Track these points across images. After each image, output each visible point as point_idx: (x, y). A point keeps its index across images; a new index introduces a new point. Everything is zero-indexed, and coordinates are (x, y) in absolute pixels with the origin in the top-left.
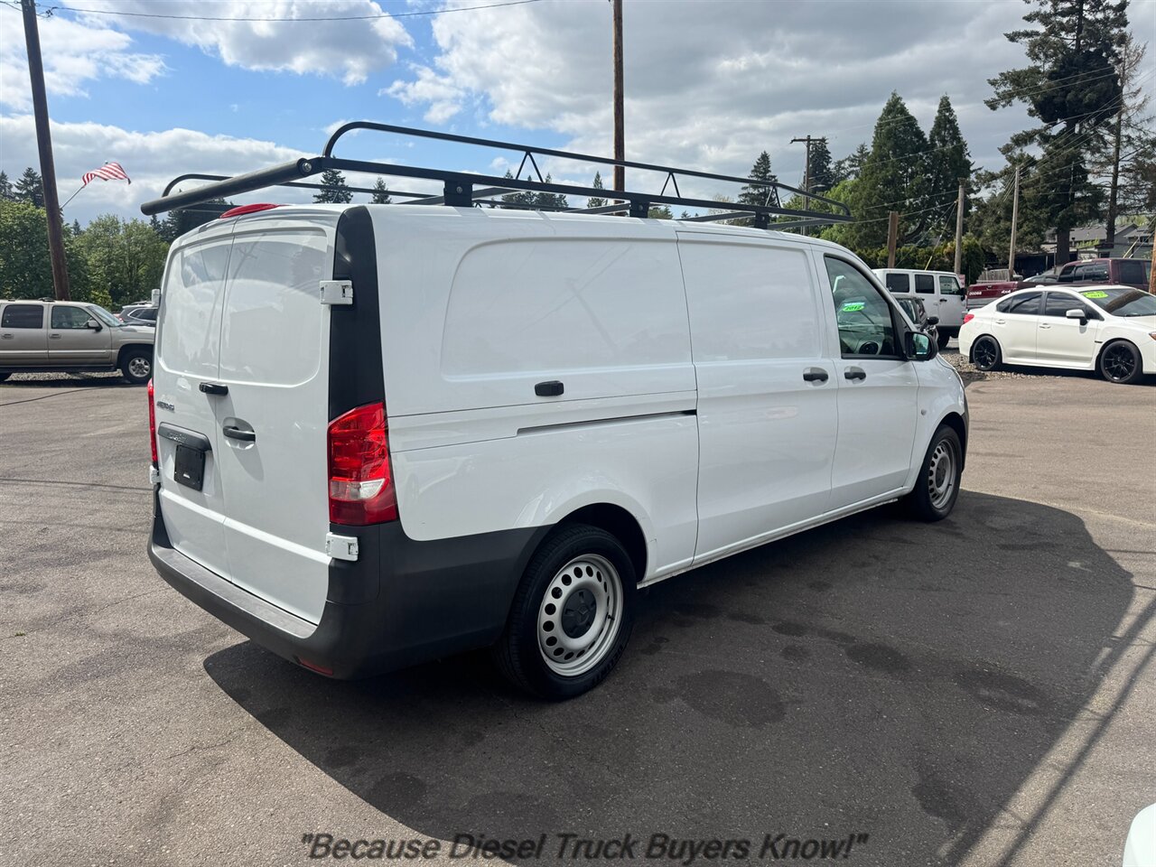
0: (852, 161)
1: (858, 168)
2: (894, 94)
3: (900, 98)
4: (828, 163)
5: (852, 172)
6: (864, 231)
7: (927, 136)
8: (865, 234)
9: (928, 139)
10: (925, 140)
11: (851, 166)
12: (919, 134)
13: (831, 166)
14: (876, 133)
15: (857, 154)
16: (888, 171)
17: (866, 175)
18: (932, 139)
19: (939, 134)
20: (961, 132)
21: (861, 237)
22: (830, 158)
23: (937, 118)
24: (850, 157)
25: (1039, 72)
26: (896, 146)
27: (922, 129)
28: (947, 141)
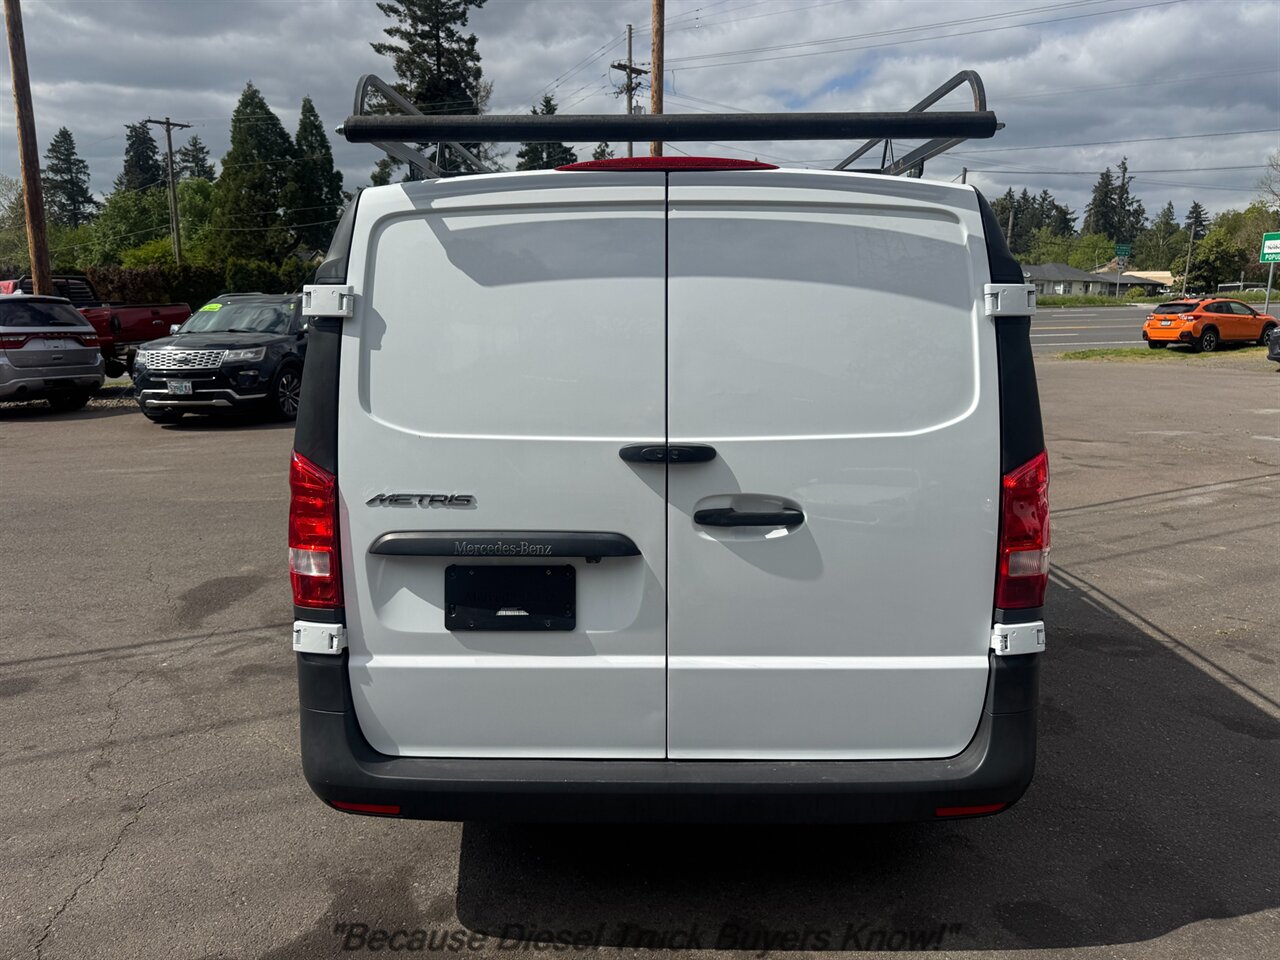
0: (184, 154)
1: (193, 165)
2: (250, 86)
3: (256, 91)
4: (154, 153)
5: (186, 168)
6: (236, 240)
7: (293, 139)
8: (237, 243)
9: (295, 143)
10: (291, 143)
11: (184, 161)
12: (284, 136)
13: (159, 158)
14: (235, 127)
15: (190, 148)
16: (255, 173)
17: (230, 175)
18: (299, 143)
19: (306, 139)
20: (329, 140)
21: (232, 247)
22: (156, 147)
23: (301, 121)
24: (180, 150)
25: (406, 90)
26: (260, 146)
27: (287, 130)
28: (315, 148)
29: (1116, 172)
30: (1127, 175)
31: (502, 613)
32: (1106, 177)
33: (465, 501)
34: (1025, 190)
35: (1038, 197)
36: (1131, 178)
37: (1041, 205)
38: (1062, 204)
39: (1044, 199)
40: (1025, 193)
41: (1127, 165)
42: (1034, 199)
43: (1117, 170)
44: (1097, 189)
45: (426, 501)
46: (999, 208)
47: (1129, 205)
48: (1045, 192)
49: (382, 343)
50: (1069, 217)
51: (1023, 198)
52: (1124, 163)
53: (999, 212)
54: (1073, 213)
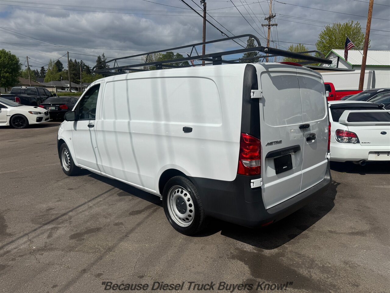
29: (102, 57)
30: (105, 58)
31: (284, 168)
32: (99, 58)
33: (280, 142)
34: (75, 60)
35: (80, 62)
36: (106, 59)
37: (81, 64)
38: (87, 65)
39: (82, 63)
40: (75, 61)
41: (105, 55)
42: (79, 62)
43: (102, 56)
44: (97, 61)
45: (275, 143)
46: (72, 65)
47: (107, 67)
48: (81, 61)
49: (265, 105)
50: (90, 69)
51: (75, 62)
52: (103, 55)
53: (72, 66)
54: (91, 68)
